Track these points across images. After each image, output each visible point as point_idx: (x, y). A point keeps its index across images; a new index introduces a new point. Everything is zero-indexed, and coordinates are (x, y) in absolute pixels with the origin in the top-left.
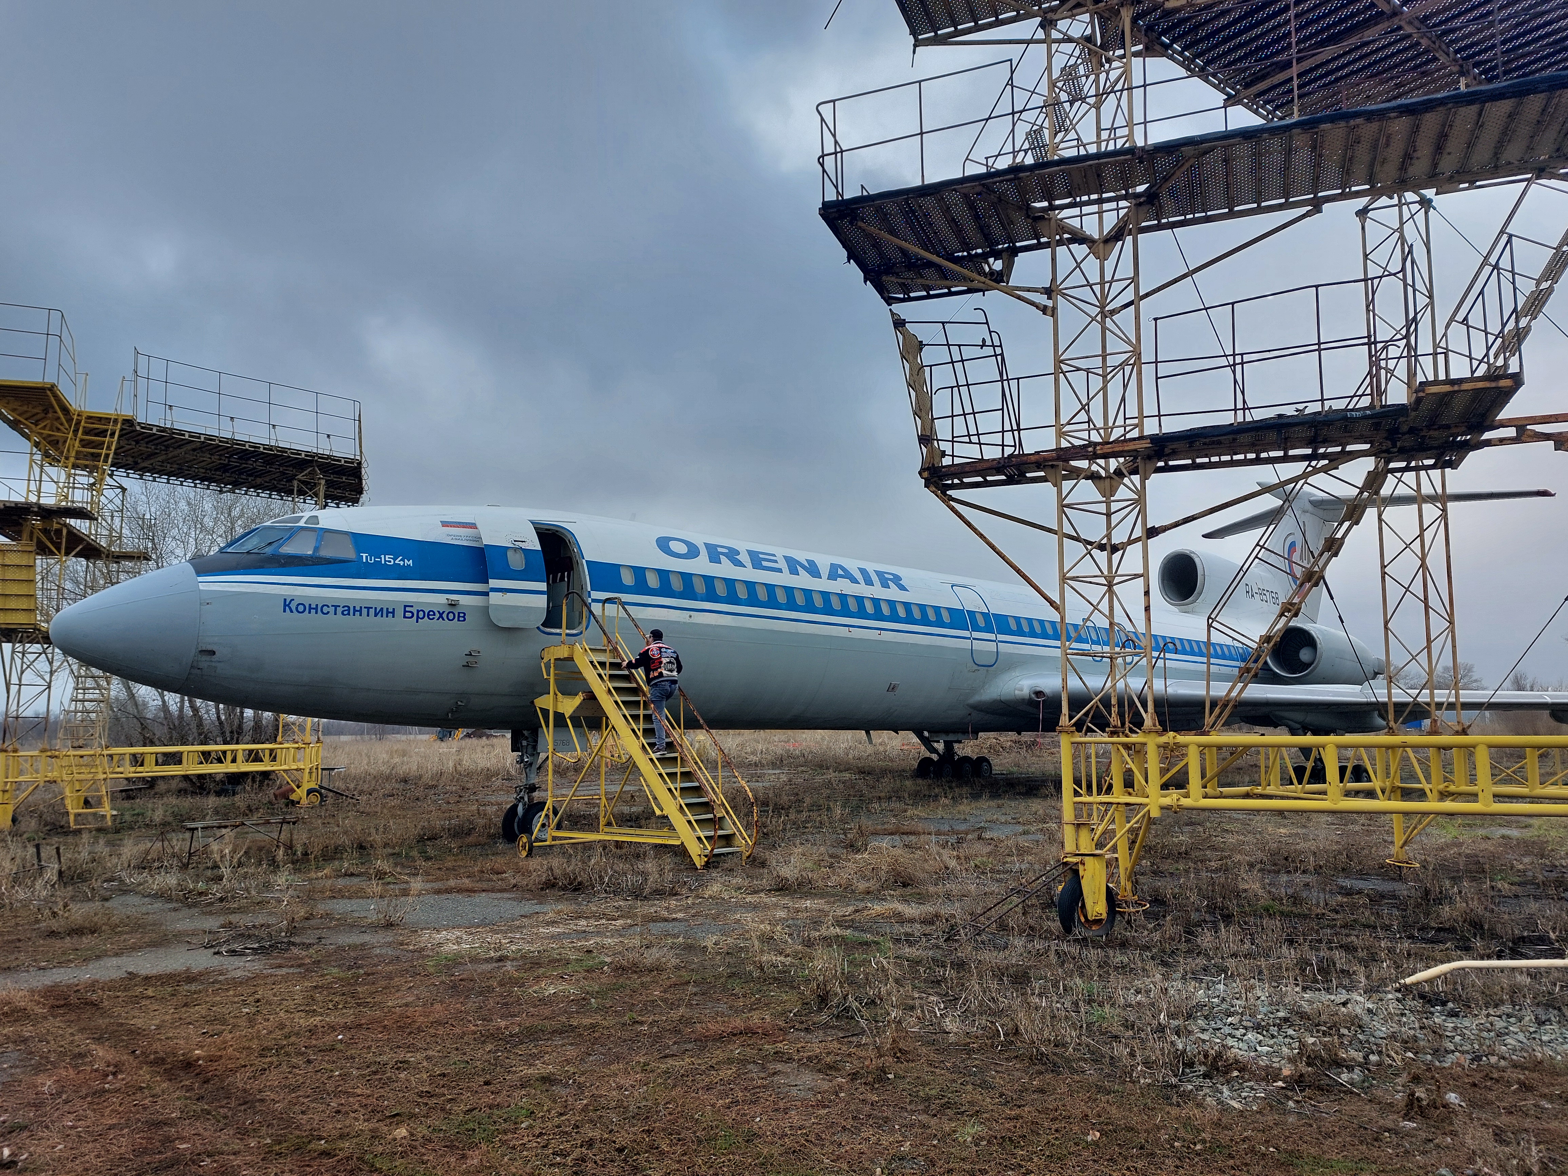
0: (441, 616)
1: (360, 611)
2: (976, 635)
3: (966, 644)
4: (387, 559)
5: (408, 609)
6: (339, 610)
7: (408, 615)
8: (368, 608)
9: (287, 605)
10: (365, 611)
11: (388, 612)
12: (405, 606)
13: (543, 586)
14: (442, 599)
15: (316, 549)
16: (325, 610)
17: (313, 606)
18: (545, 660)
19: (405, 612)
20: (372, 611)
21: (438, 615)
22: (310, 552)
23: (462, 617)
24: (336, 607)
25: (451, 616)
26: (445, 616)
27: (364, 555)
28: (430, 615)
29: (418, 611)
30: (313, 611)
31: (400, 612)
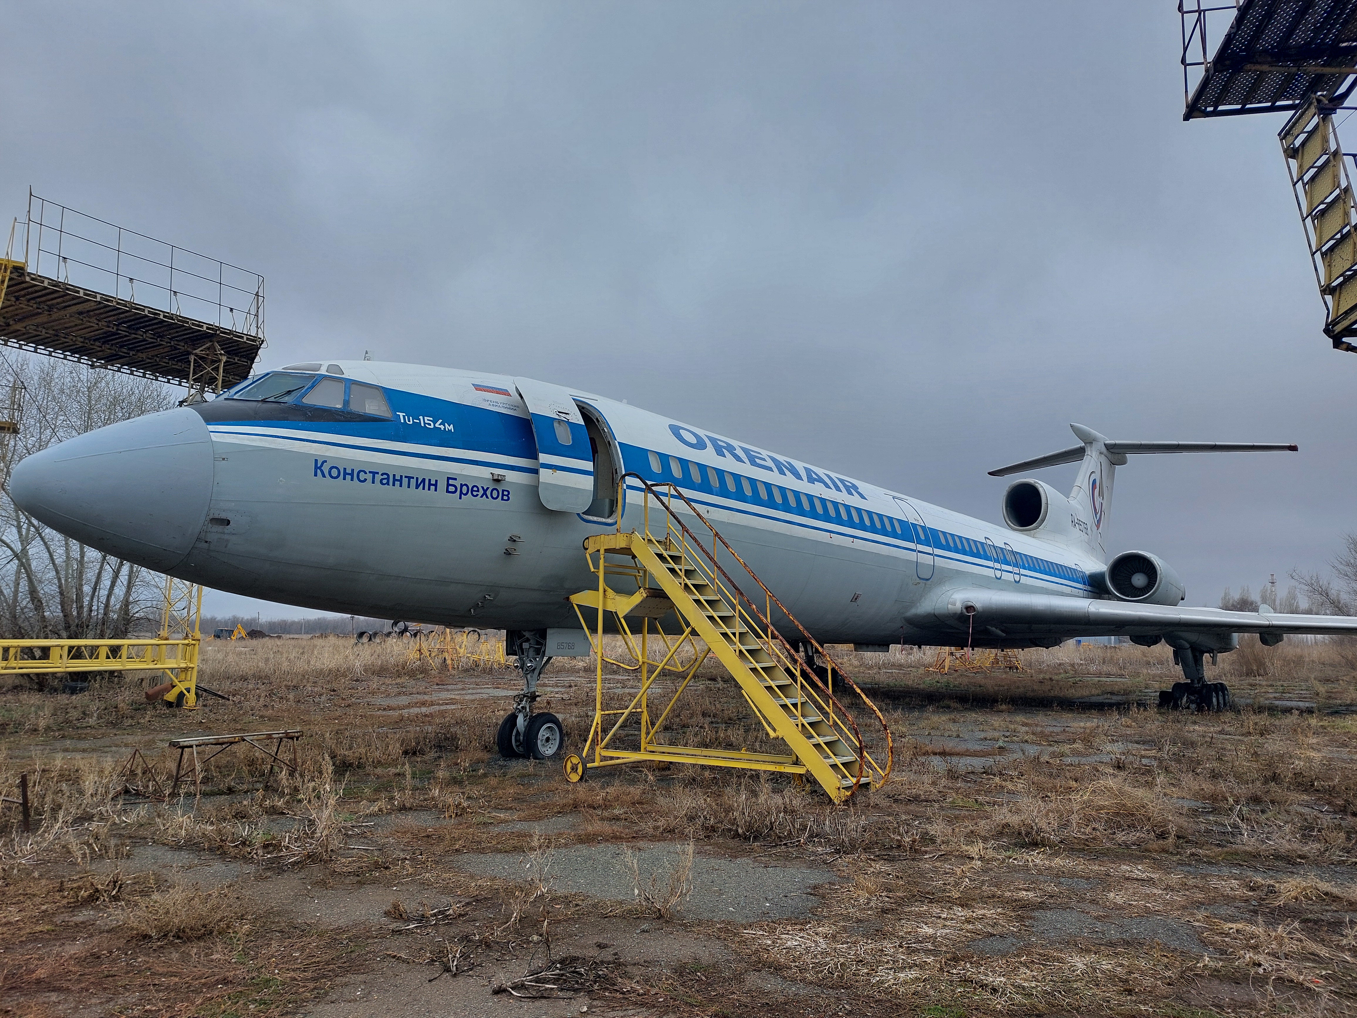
0: (485, 491)
1: (401, 481)
2: (920, 547)
3: (912, 556)
4: (426, 421)
5: (451, 482)
6: (379, 478)
7: (452, 489)
8: (409, 478)
9: (318, 467)
10: (405, 481)
11: (430, 484)
12: (449, 479)
13: (589, 466)
14: (486, 473)
15: (346, 403)
16: (362, 476)
17: (349, 471)
18: (590, 550)
19: (448, 485)
20: (413, 482)
21: (481, 492)
22: (339, 406)
23: (505, 495)
24: (374, 473)
25: (495, 495)
26: (488, 493)
27: (401, 415)
28: (473, 490)
29: (462, 485)
30: (348, 477)
31: (442, 485)
